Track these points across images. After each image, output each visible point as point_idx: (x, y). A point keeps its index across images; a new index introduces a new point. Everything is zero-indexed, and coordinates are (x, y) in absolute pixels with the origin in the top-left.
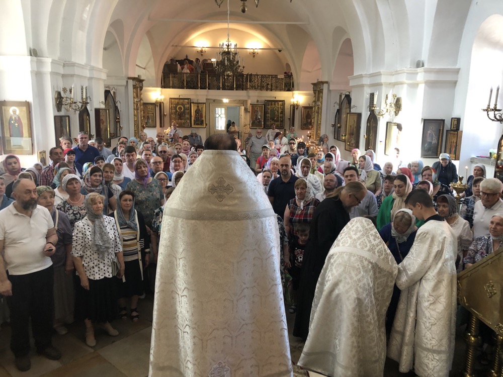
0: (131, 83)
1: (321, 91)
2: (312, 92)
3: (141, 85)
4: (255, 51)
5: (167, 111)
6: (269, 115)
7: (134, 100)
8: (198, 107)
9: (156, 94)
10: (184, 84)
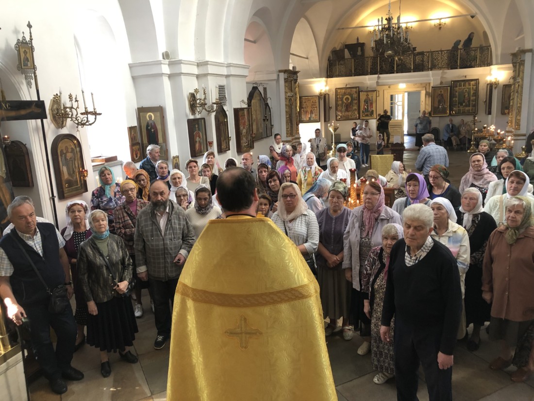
0: (282, 76)
1: (522, 63)
2: (511, 65)
3: (295, 78)
4: (443, 21)
5: (333, 103)
6: (457, 99)
7: (286, 95)
8: (367, 95)
9: (320, 86)
10: (351, 71)
